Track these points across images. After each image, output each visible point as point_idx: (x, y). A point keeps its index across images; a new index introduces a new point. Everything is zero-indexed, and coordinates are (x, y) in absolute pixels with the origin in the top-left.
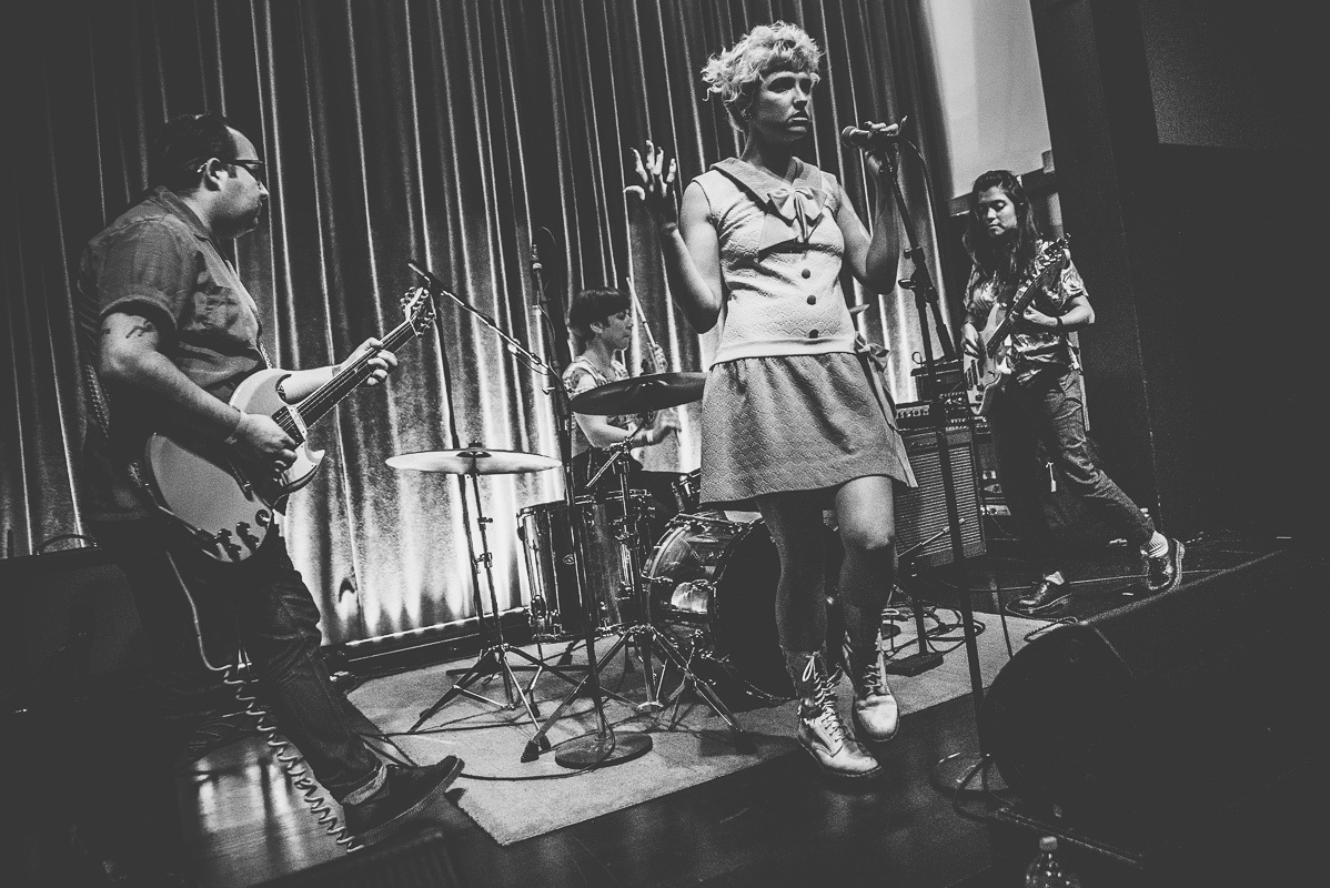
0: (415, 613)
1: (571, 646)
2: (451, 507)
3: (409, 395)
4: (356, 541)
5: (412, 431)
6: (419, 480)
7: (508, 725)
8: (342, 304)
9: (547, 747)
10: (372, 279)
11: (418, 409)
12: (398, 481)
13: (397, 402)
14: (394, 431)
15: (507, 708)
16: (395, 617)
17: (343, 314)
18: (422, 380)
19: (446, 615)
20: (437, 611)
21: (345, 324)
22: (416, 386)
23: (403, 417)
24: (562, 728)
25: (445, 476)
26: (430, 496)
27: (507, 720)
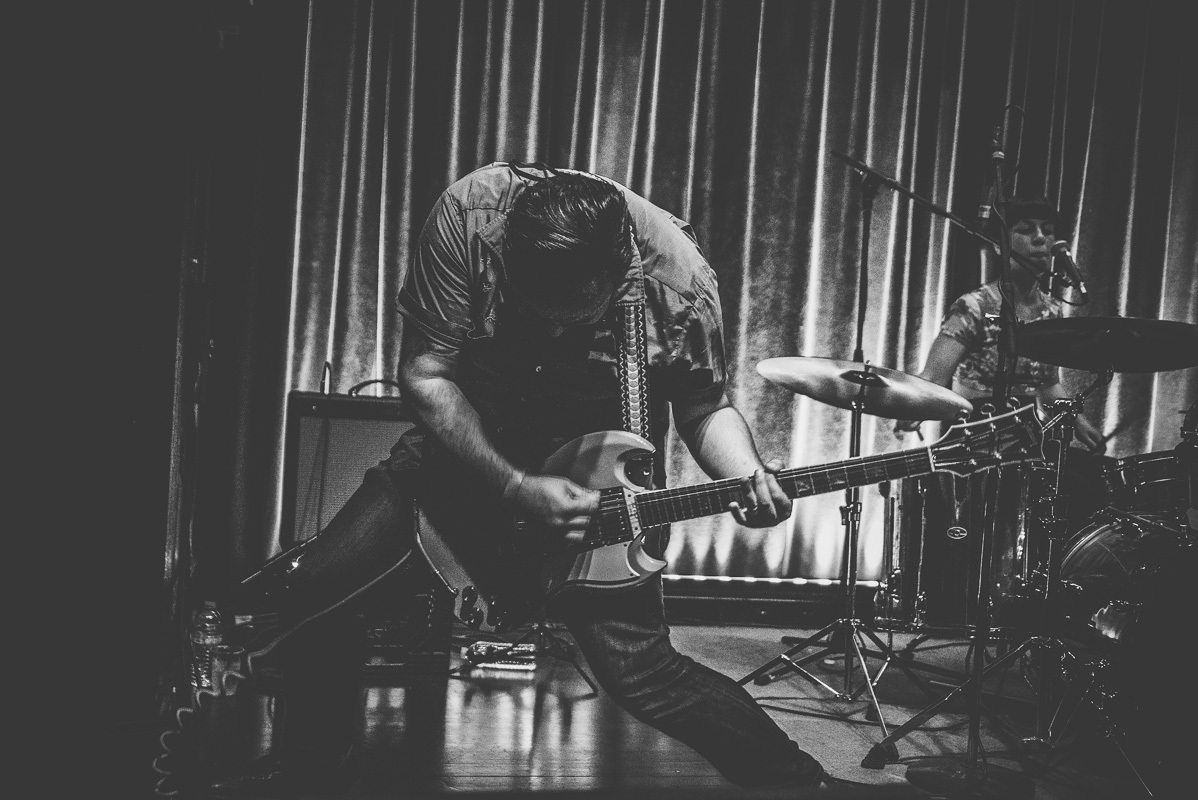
0: (723, 556)
1: (915, 642)
2: (793, 436)
3: (767, 286)
4: (673, 454)
5: (764, 332)
6: (760, 394)
7: (839, 720)
8: (710, 158)
9: (894, 758)
10: (751, 132)
11: (776, 305)
12: (736, 390)
13: (753, 292)
14: (743, 328)
15: (843, 700)
16: (700, 554)
17: (709, 173)
18: (788, 270)
19: (760, 568)
20: (750, 560)
21: (708, 185)
22: (778, 276)
23: (755, 311)
24: (912, 741)
25: (792, 395)
26: (770, 417)
27: (837, 713)
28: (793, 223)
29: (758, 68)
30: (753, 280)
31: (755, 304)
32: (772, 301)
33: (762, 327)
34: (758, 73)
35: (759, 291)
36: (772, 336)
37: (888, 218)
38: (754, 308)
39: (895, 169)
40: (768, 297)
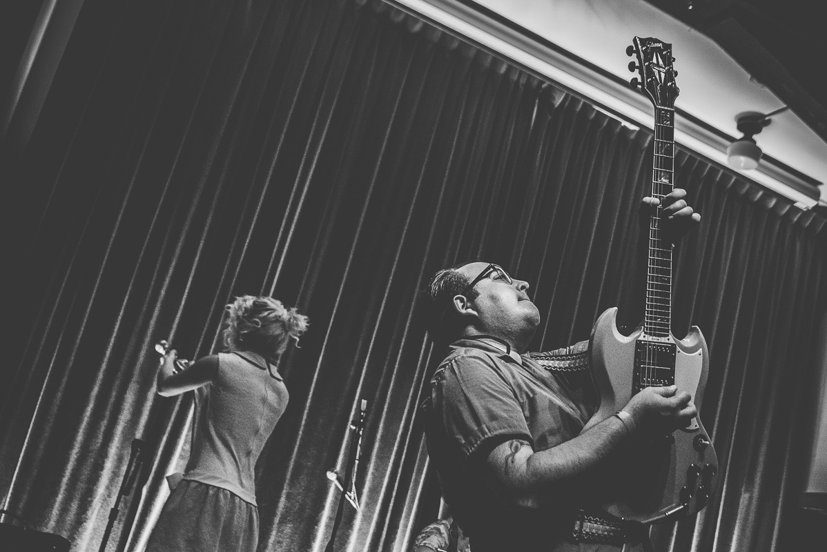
5: (290, 525)
28: (325, 455)
29: (323, 350)
30: (290, 489)
31: (288, 505)
32: (300, 505)
33: (289, 521)
34: (322, 354)
35: (293, 496)
36: (295, 529)
37: (387, 465)
38: (287, 507)
39: (397, 433)
40: (298, 502)
